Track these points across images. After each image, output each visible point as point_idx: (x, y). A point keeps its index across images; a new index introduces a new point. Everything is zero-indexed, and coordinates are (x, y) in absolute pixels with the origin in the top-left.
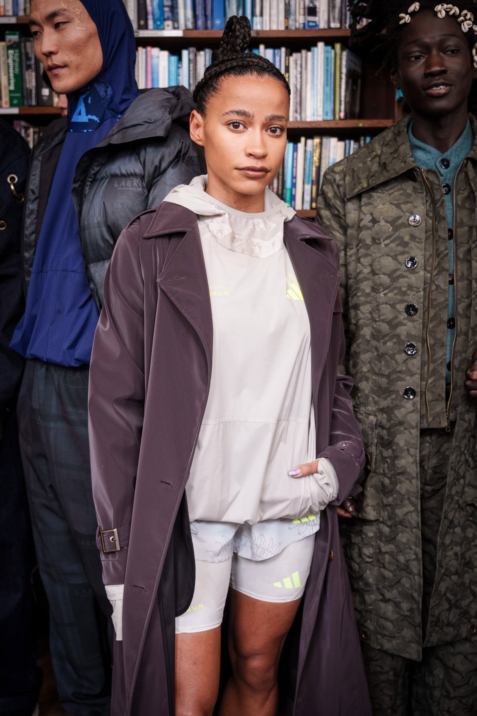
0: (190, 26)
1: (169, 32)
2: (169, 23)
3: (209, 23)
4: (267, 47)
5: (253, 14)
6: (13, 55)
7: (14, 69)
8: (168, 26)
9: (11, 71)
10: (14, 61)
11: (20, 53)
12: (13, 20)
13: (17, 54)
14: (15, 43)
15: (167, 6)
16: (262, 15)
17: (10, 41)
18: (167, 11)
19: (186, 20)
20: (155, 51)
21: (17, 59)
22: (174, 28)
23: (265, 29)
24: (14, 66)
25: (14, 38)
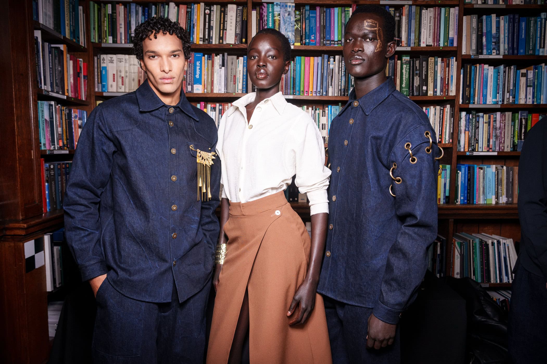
0: (506, 53)
1: (494, 56)
2: (495, 51)
3: (516, 52)
4: (545, 65)
5: (540, 47)
6: (406, 68)
7: (405, 76)
8: (494, 53)
9: (404, 76)
10: (406, 71)
11: (410, 66)
12: (409, 49)
13: (408, 67)
14: (407, 61)
15: (493, 42)
16: (544, 47)
17: (405, 60)
18: (494, 45)
19: (504, 50)
20: (486, 66)
21: (408, 70)
22: (497, 54)
23: (545, 55)
24: (406, 73)
25: (408, 58)
